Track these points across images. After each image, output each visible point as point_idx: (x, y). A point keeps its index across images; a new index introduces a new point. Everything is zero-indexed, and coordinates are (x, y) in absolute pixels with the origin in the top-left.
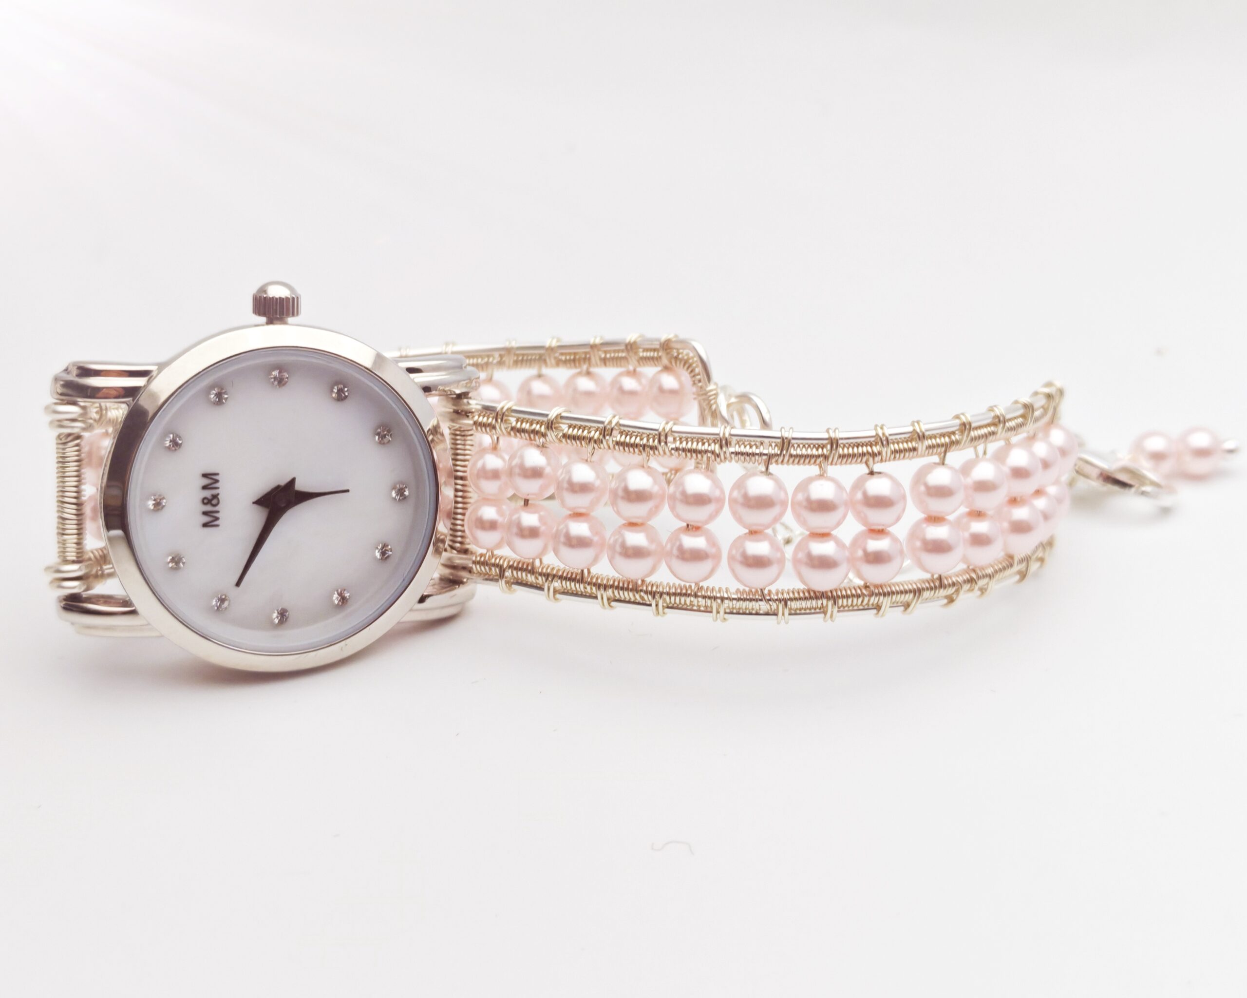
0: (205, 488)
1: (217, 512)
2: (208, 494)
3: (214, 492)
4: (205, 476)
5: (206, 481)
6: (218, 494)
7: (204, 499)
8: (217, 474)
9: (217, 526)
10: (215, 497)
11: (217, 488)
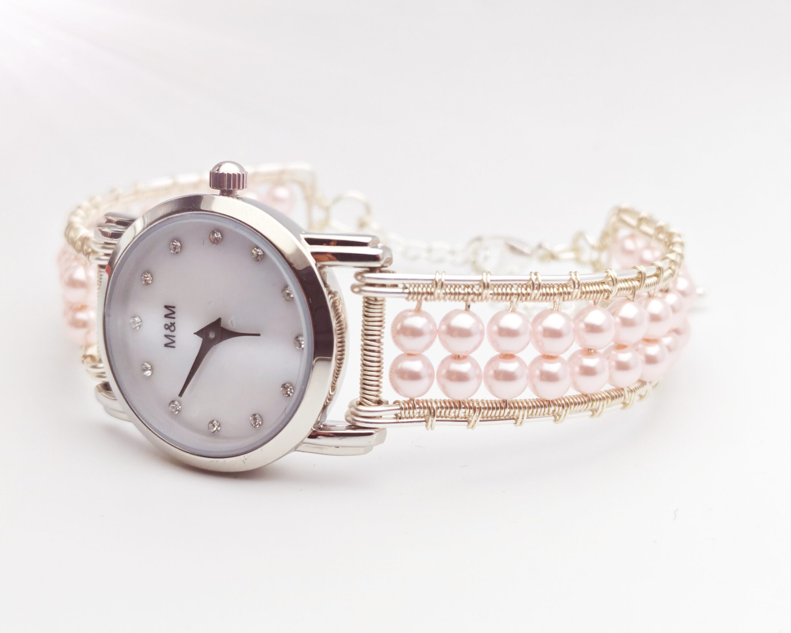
0: (166, 316)
1: (174, 336)
2: (168, 321)
3: (172, 321)
4: (166, 307)
5: (167, 312)
6: (174, 323)
7: (166, 325)
8: (174, 307)
9: (174, 347)
10: (173, 324)
11: (174, 318)
